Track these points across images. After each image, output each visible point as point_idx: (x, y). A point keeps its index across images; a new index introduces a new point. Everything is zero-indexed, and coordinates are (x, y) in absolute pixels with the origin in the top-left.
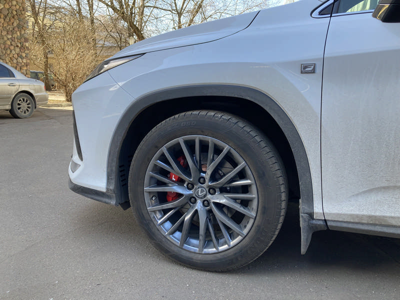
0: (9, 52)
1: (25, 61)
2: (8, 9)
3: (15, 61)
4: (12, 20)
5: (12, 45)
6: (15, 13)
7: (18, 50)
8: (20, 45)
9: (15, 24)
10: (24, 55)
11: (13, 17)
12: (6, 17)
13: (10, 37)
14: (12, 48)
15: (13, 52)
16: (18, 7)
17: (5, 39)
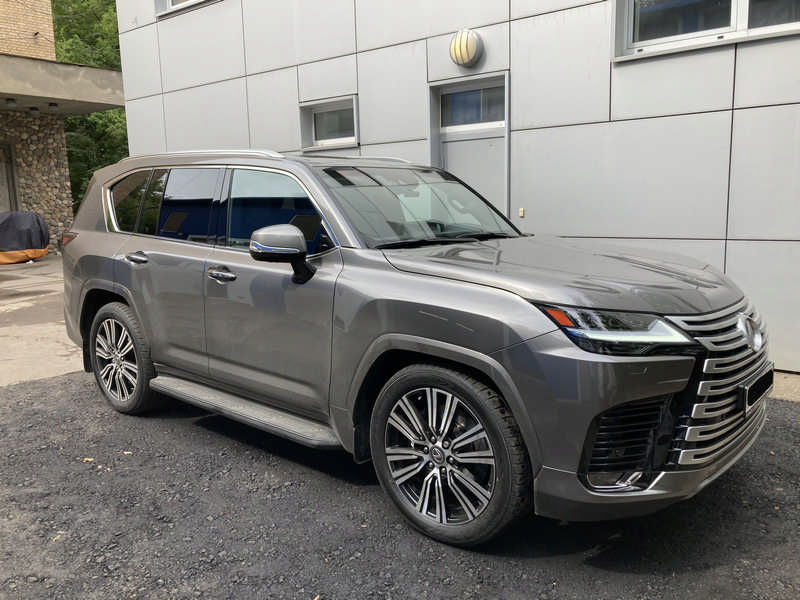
0: (44, 194)
1: (65, 202)
2: (43, 149)
3: (53, 203)
4: (48, 160)
5: (48, 186)
6: (51, 152)
7: (56, 191)
8: (58, 185)
9: (52, 164)
10: (64, 195)
11: (50, 156)
12: (40, 157)
13: (45, 178)
14: (49, 189)
15: (50, 194)
16: (55, 144)
17: (40, 180)
